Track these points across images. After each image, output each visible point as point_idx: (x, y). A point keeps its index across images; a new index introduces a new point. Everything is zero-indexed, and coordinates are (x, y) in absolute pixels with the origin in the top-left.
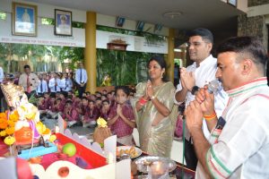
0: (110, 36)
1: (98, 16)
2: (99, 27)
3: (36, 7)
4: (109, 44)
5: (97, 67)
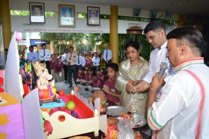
0: (129, 24)
1: (119, 8)
2: (120, 18)
3: (74, 6)
4: (128, 30)
5: (119, 48)
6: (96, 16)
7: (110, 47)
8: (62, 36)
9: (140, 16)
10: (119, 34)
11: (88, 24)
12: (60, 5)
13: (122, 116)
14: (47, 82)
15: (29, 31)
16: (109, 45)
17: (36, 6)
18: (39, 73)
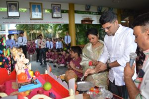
3: (41, 4)
4: (82, 21)
5: (76, 35)
6: (59, 11)
8: (32, 27)
10: (76, 24)
12: (30, 3)
15: (7, 23)
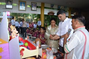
0: (49, 11)
1: (45, 4)
2: (45, 8)
3: (26, 2)
4: (48, 13)
5: (44, 21)
7: (40, 20)
8: (20, 15)
9: (54, 8)
10: (45, 15)
11: (31, 10)
12: (19, 1)
13: (47, 49)
14: (16, 34)
15: (5, 11)
16: (40, 19)
17: (9, 1)
18: (12, 30)
